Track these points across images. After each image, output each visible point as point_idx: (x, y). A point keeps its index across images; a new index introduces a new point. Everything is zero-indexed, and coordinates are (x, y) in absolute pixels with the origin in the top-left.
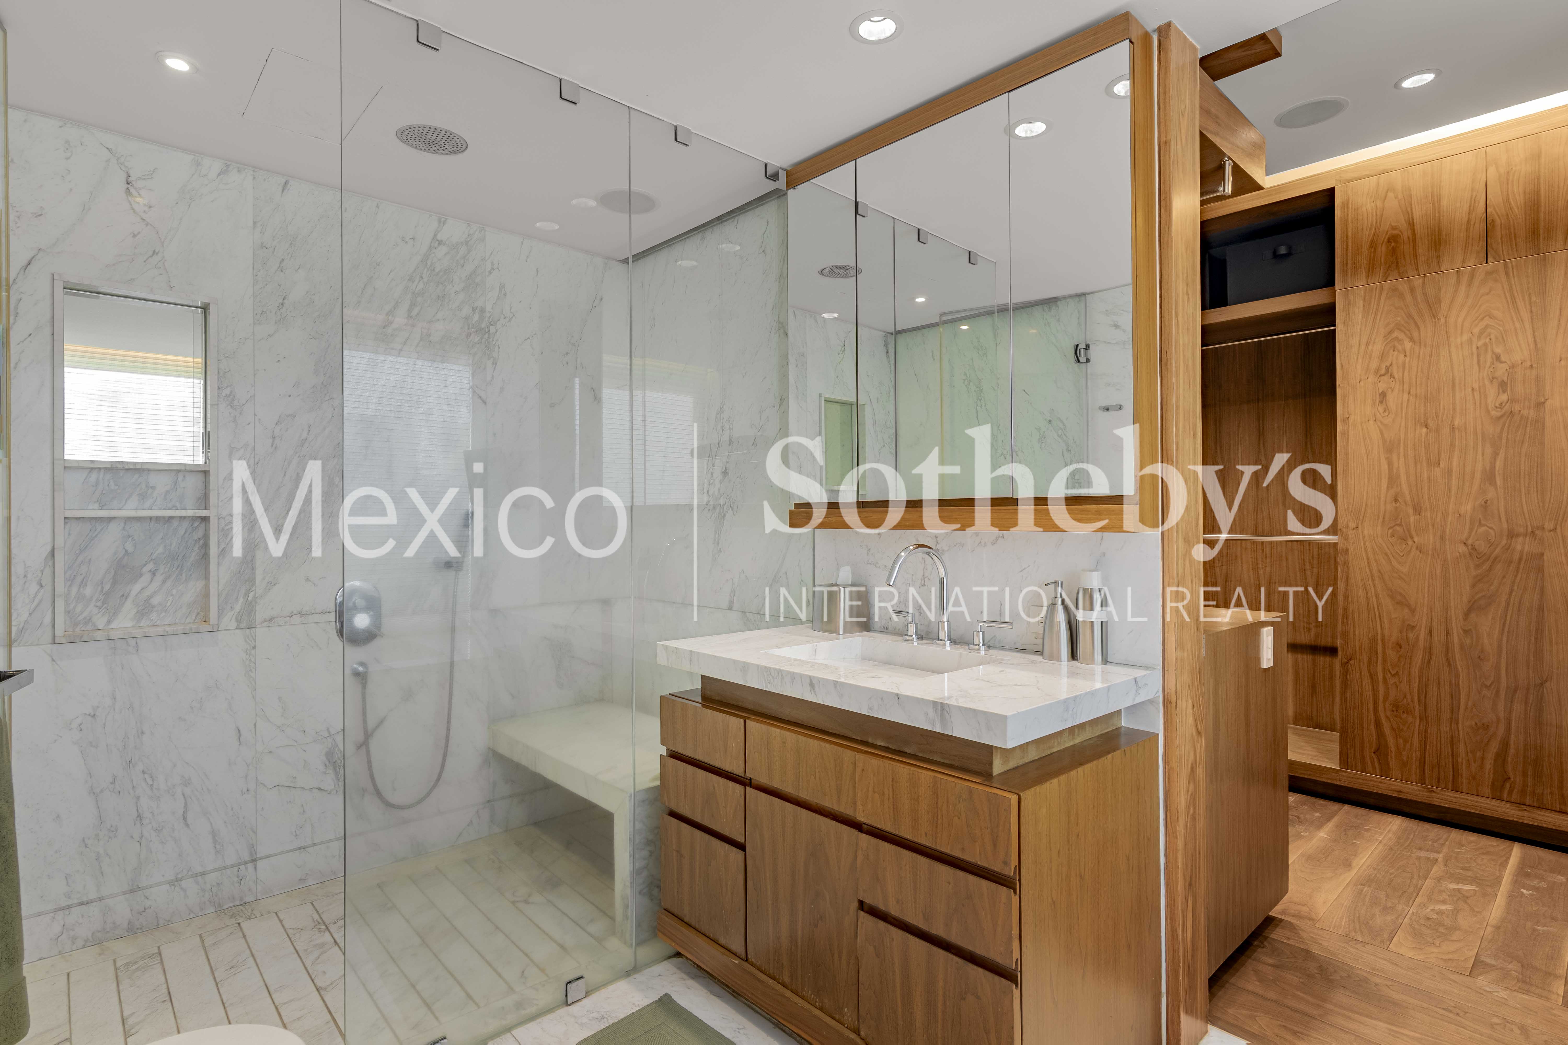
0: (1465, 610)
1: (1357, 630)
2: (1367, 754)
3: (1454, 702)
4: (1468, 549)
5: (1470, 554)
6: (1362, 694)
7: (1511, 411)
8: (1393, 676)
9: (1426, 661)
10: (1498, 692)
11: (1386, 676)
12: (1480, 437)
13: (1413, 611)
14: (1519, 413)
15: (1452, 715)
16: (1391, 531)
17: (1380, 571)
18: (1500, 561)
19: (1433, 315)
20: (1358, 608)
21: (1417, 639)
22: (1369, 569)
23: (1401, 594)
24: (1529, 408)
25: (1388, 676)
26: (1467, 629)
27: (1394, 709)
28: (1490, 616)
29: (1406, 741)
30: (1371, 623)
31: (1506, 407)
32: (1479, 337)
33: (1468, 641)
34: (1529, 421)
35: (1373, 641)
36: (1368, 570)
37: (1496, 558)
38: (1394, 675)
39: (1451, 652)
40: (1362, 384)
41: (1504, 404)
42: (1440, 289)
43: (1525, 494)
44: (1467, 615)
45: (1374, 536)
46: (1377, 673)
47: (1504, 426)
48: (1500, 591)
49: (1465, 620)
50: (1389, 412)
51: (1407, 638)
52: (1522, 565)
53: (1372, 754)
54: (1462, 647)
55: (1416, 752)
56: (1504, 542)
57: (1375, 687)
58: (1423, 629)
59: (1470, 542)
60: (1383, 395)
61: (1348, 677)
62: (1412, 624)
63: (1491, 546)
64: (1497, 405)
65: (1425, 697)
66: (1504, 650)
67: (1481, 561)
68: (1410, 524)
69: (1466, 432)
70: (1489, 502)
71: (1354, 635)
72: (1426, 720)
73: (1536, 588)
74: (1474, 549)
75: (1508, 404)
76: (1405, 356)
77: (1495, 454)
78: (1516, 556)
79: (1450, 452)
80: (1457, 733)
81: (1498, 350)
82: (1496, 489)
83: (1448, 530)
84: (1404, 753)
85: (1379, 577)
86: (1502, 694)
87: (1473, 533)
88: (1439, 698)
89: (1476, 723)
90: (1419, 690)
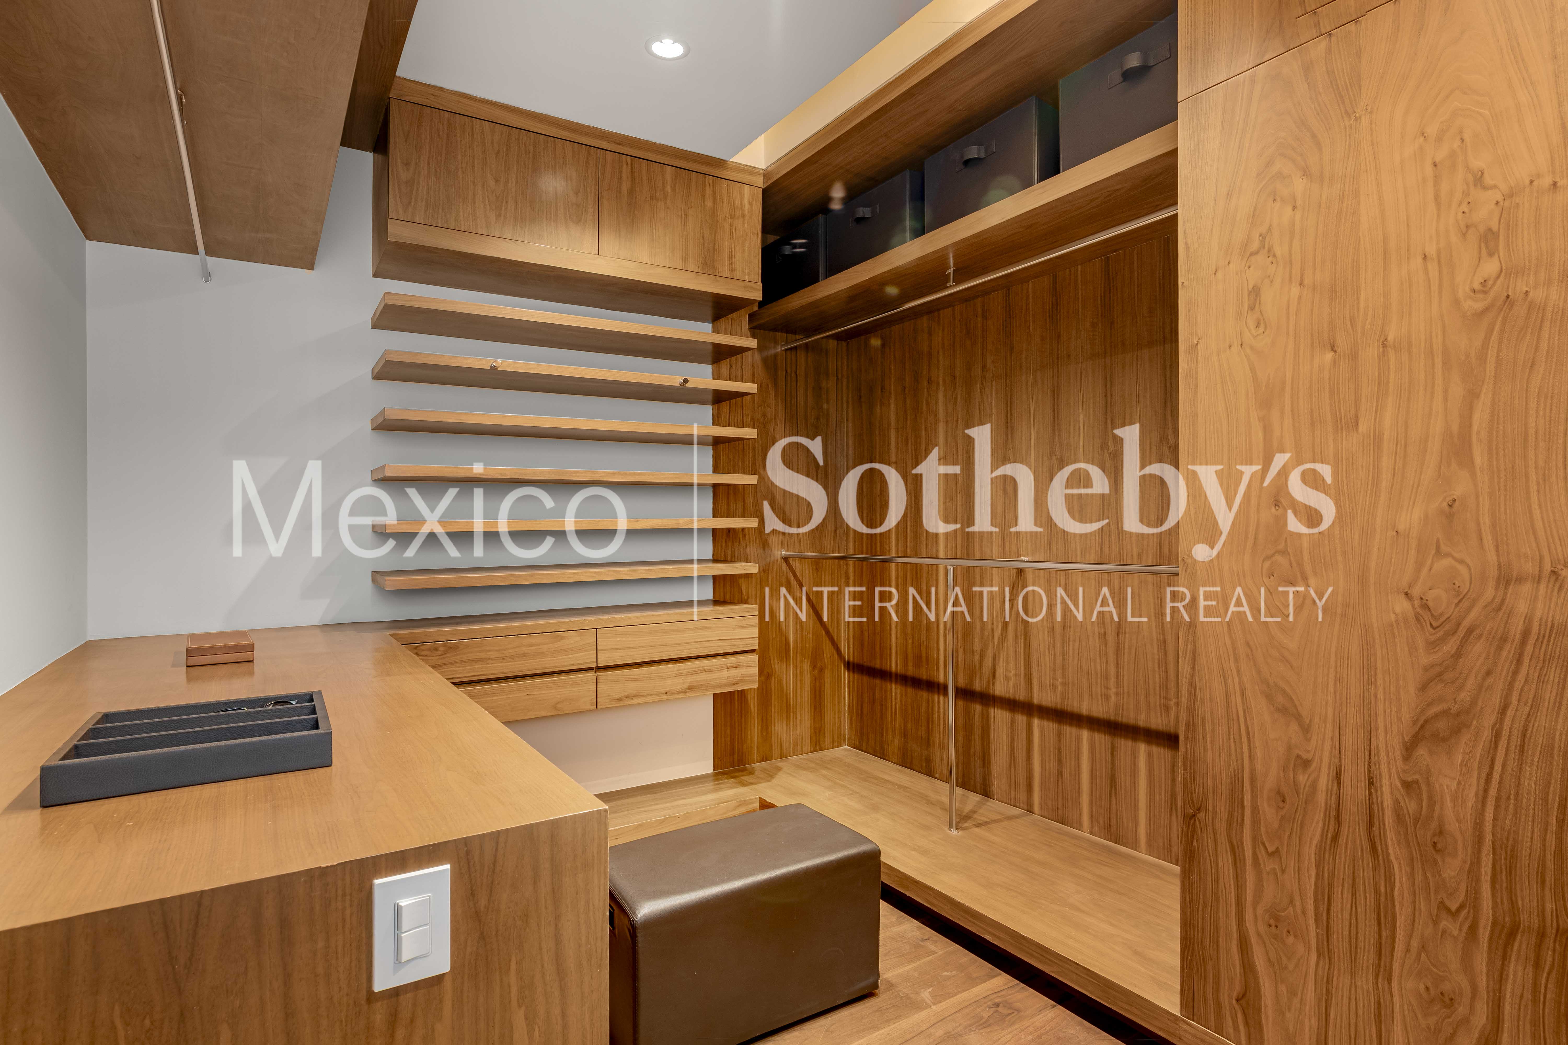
0: (1407, 739)
1: (1209, 756)
2: (1225, 999)
3: (1384, 933)
4: (1413, 606)
5: (1418, 618)
6: (1217, 881)
7: (1508, 297)
8: (1271, 855)
9: (1330, 835)
10: (1473, 930)
11: (1258, 853)
12: (1438, 360)
13: (1306, 729)
14: (1525, 299)
15: (1380, 959)
16: (1267, 565)
17: (1248, 644)
18: (1480, 636)
19: (1346, 112)
20: (1212, 713)
21: (1314, 786)
22: (1231, 637)
23: (1284, 692)
24: (1548, 283)
25: (1262, 854)
26: (1409, 779)
27: (1272, 922)
28: (1459, 758)
29: (1292, 993)
30: (1232, 744)
31: (1496, 288)
32: (1439, 139)
33: (1411, 806)
34: (1549, 314)
35: (1236, 781)
36: (1228, 642)
37: (1470, 631)
38: (1273, 853)
39: (1377, 823)
40: (1220, 275)
41: (1490, 283)
42: (1359, 55)
43: (1538, 483)
44: (1409, 749)
45: (1238, 574)
46: (1242, 843)
47: (1492, 330)
48: (1480, 703)
49: (1407, 758)
50: (1266, 327)
51: (1295, 783)
52: (1529, 649)
53: (1234, 1002)
54: (1399, 817)
55: (1310, 1020)
56: (1490, 593)
57: (1239, 871)
58: (1325, 770)
59: (1416, 592)
60: (1256, 292)
61: (1195, 843)
62: (1305, 756)
63: (1460, 601)
64: (1477, 286)
65: (1328, 910)
66: (1488, 837)
67: (1440, 634)
68: (1301, 552)
69: (1410, 352)
70: (1457, 503)
71: (1205, 764)
72: (1330, 959)
73: (1560, 704)
74: (1425, 606)
75: (1501, 279)
76: (1294, 207)
77: (1472, 396)
78: (1517, 627)
79: (1378, 398)
80: (1387, 998)
81: (1477, 163)
82: (1473, 474)
83: (1373, 565)
84: (1288, 1015)
85: (1247, 656)
86: (1484, 934)
87: (1425, 571)
88: (1354, 919)
89: (1427, 989)
90: (1316, 893)
